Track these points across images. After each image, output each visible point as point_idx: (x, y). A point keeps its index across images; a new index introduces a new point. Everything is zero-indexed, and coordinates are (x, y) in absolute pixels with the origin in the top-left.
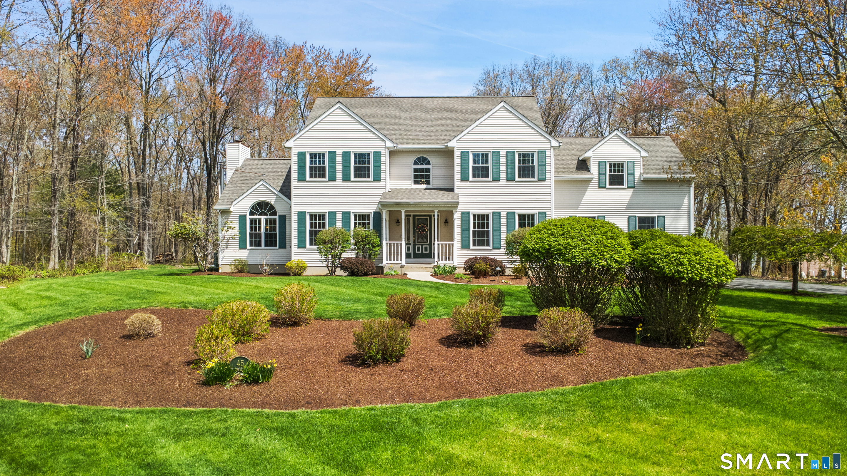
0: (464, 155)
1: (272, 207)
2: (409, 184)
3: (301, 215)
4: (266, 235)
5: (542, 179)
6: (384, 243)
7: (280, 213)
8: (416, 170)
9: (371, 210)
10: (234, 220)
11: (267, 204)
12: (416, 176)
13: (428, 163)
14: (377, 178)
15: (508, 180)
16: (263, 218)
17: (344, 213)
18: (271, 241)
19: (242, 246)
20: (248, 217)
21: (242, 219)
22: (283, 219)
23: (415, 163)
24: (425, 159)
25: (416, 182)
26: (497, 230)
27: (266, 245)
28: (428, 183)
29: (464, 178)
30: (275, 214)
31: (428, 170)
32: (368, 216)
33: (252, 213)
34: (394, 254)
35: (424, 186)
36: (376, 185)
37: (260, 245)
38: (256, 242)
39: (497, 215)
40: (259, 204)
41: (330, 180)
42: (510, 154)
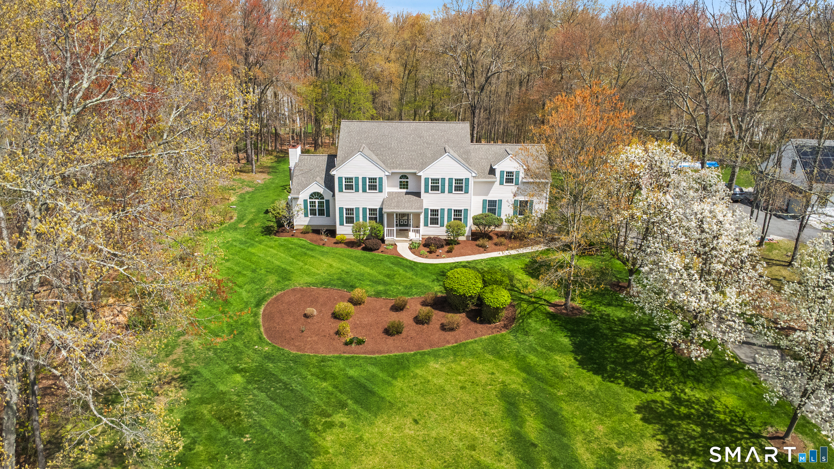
0: (427, 180)
1: (321, 195)
2: (397, 190)
3: (341, 209)
4: (319, 210)
5: (467, 192)
6: (386, 228)
7: (326, 198)
8: (401, 182)
9: (378, 207)
10: (301, 202)
11: (318, 193)
12: (400, 185)
13: (407, 178)
14: (381, 191)
15: (449, 192)
16: (317, 201)
17: (363, 208)
18: (321, 213)
19: (306, 215)
20: (309, 200)
21: (305, 201)
22: (328, 201)
23: (400, 178)
24: (405, 176)
25: (401, 188)
26: (443, 218)
27: (319, 215)
28: (407, 188)
29: (426, 191)
30: (323, 198)
31: (407, 182)
32: (376, 209)
33: (310, 198)
34: (390, 233)
35: (405, 190)
36: (380, 194)
37: (315, 215)
38: (313, 212)
39: (443, 210)
40: (315, 193)
41: (356, 191)
42: (450, 180)
